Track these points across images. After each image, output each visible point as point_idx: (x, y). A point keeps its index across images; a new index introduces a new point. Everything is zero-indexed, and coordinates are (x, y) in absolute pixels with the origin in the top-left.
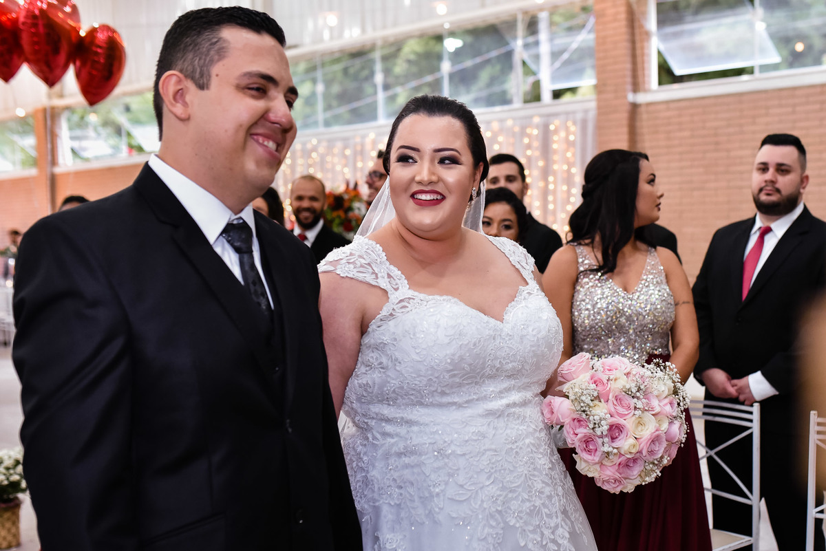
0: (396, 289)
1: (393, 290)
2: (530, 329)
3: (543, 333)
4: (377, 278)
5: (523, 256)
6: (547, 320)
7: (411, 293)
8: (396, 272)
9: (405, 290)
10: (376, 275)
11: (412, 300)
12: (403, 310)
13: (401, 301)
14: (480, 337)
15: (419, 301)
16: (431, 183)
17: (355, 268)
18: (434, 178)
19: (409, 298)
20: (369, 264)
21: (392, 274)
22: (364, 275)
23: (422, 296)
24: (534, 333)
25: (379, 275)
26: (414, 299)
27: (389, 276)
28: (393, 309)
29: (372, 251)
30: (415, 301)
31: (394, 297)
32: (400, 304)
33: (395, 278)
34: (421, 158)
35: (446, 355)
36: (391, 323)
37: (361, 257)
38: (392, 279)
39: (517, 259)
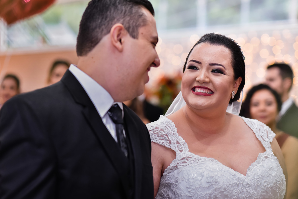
0: (181, 151)
1: (179, 151)
2: (263, 181)
3: (271, 185)
4: (170, 143)
5: (266, 132)
6: (275, 176)
7: (189, 154)
8: (182, 140)
9: (186, 153)
10: (170, 141)
11: (190, 158)
12: (184, 164)
13: (183, 158)
14: (228, 184)
15: (194, 159)
16: (205, 82)
17: (158, 136)
18: (207, 80)
19: (188, 157)
20: (166, 135)
21: (179, 141)
22: (163, 141)
23: (196, 156)
24: (265, 184)
25: (172, 142)
26: (191, 158)
27: (178, 143)
28: (178, 163)
29: (169, 126)
30: (191, 159)
31: (179, 155)
32: (182, 160)
33: (181, 144)
34: (202, 67)
35: (206, 194)
36: (176, 172)
37: (162, 130)
38: (179, 145)
39: (261, 134)
